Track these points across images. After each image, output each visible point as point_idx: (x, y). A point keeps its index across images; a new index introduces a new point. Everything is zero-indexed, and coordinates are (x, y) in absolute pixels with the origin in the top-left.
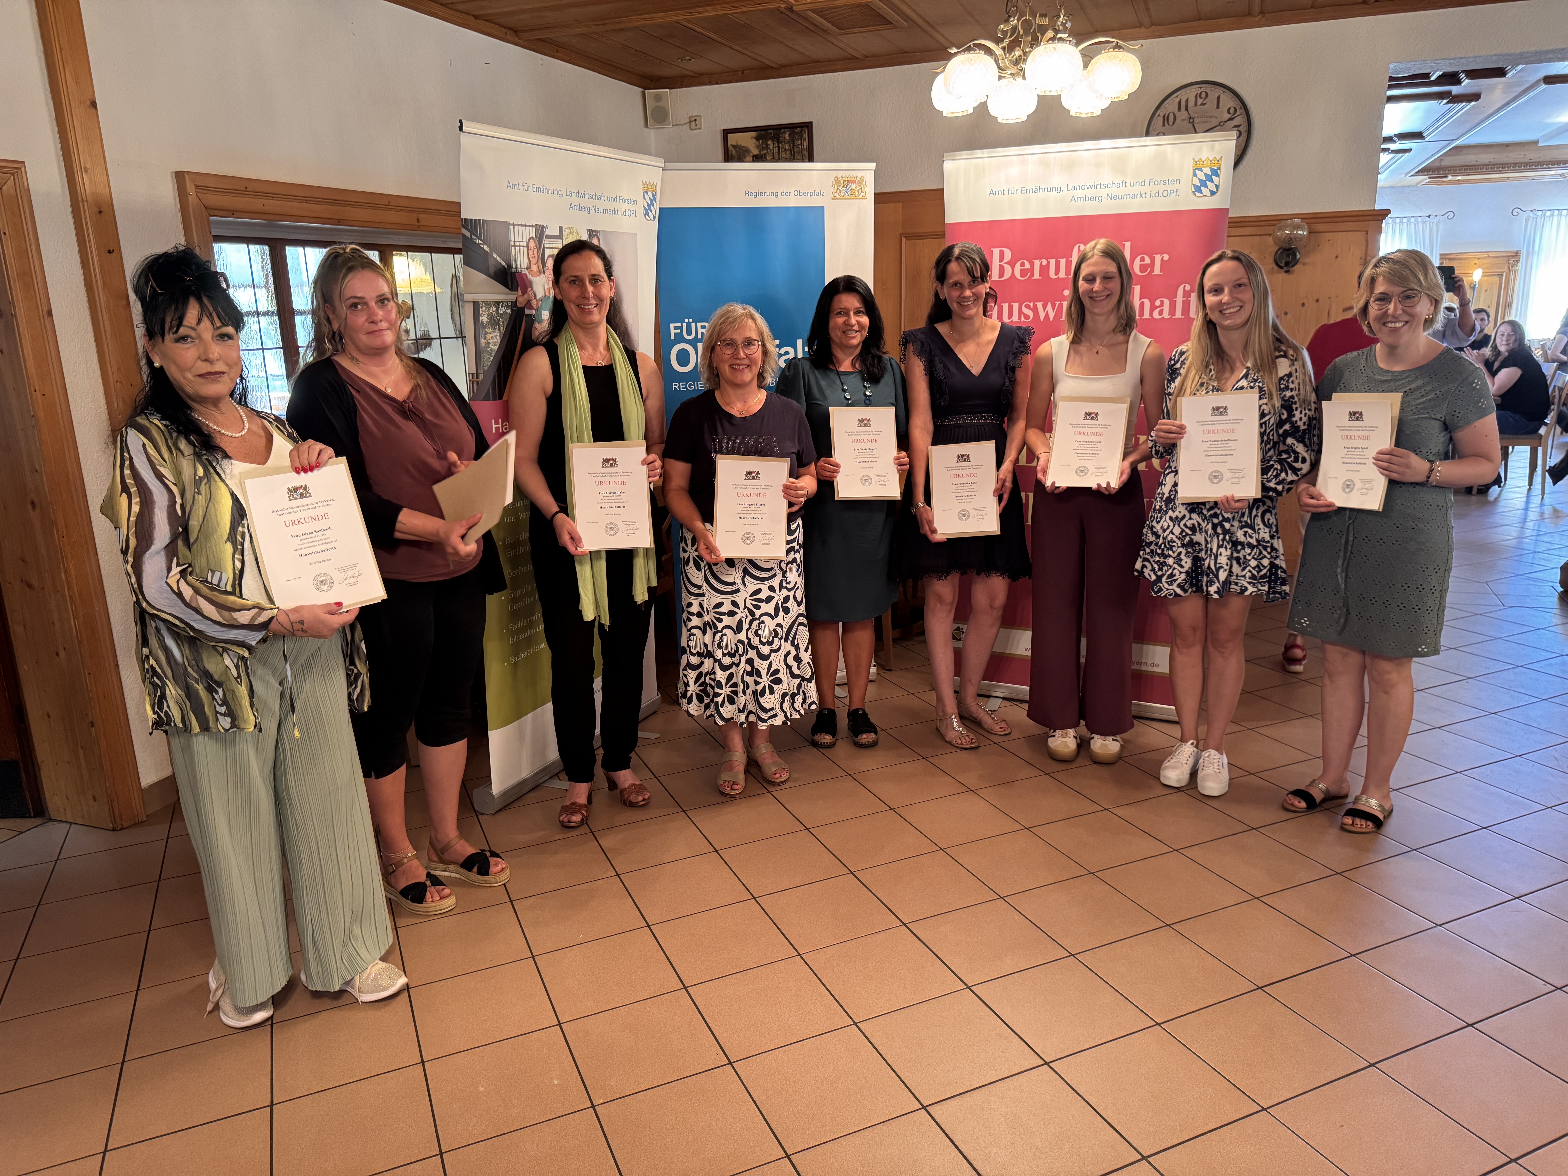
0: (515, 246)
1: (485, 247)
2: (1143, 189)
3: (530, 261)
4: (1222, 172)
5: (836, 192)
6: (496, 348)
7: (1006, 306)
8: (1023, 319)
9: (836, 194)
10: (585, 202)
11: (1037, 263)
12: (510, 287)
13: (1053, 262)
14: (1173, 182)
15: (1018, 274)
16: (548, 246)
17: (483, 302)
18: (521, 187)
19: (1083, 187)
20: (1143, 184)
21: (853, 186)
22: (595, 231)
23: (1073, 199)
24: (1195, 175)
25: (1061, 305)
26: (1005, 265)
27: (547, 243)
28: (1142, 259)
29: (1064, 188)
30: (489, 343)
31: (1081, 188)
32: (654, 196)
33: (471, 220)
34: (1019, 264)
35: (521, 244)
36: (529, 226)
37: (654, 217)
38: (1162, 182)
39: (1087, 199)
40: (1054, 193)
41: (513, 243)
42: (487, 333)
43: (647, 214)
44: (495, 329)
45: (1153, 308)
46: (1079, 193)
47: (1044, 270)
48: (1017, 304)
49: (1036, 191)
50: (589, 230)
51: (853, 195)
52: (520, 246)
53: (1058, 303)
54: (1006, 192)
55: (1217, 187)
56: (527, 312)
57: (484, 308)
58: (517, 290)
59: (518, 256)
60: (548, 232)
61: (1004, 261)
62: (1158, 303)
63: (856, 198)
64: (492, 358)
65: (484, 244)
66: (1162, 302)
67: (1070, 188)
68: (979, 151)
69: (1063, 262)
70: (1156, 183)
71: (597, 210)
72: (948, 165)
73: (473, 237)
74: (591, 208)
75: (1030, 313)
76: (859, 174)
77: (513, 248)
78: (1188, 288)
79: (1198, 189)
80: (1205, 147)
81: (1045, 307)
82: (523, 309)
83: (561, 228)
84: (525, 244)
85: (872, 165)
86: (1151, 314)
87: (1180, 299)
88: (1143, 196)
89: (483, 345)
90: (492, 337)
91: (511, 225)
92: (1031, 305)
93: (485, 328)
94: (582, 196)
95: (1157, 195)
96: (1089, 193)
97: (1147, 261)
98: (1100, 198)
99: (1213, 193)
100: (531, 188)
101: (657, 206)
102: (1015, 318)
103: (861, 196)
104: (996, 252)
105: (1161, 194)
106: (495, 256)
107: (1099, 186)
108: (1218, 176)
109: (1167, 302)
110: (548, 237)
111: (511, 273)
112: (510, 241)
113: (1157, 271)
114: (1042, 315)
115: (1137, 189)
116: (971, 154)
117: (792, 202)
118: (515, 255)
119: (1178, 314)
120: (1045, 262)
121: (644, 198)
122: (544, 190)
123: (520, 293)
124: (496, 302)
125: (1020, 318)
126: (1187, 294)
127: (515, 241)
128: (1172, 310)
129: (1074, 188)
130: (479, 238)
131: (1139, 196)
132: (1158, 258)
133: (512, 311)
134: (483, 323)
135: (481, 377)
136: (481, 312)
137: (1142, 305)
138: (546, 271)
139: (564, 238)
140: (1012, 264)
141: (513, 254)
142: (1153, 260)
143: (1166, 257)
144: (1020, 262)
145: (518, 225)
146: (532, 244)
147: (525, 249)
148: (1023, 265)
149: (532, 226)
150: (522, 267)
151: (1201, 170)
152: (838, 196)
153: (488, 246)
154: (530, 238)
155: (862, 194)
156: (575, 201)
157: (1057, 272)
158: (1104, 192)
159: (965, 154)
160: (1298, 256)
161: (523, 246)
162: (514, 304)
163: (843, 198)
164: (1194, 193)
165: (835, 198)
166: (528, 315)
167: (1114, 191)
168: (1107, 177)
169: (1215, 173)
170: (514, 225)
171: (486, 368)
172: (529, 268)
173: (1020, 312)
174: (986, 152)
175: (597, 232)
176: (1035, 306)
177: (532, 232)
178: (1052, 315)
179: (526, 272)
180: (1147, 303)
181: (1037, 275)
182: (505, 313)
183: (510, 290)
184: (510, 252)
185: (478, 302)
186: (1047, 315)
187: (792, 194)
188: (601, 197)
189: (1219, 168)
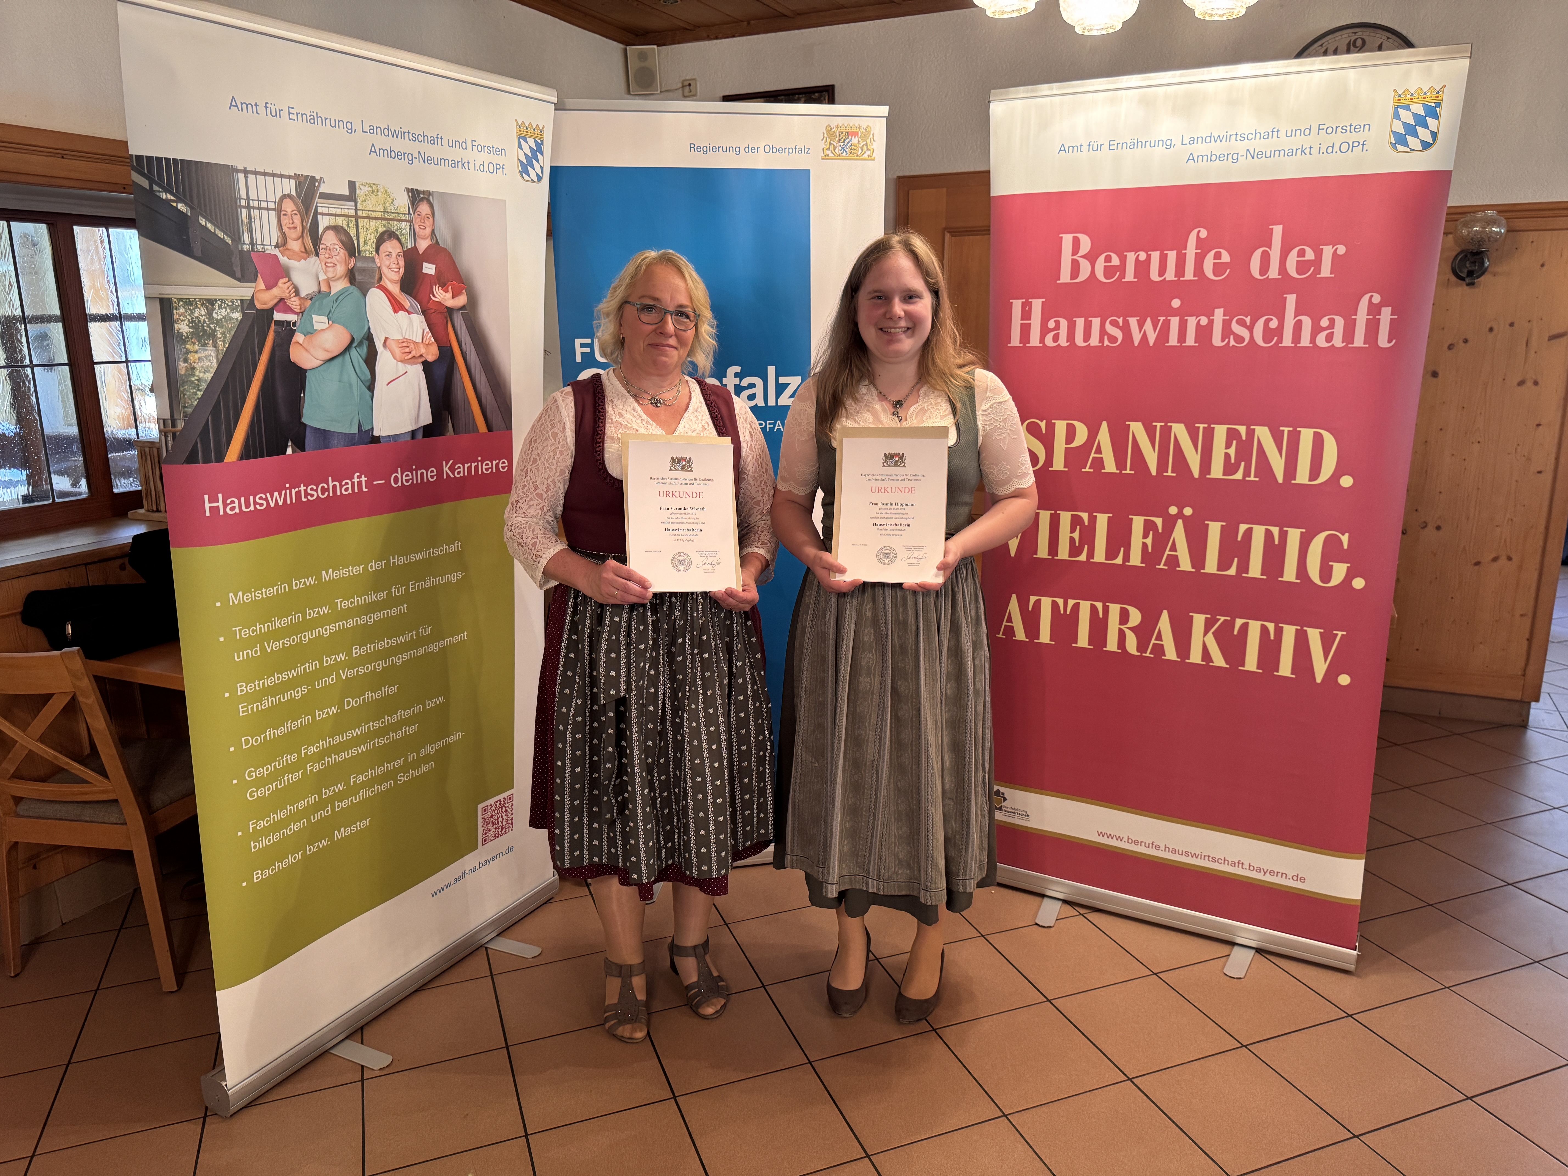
0: (248, 207)
1: (181, 206)
2: (1306, 141)
3: (284, 235)
4: (1444, 112)
5: (828, 149)
6: (209, 376)
7: (1080, 322)
8: (1106, 343)
9: (828, 152)
10: (399, 145)
11: (1131, 257)
12: (238, 275)
13: (1156, 256)
14: (1356, 129)
15: (1100, 275)
16: (325, 210)
17: (180, 300)
18: (261, 109)
19: (1208, 140)
20: (1307, 132)
21: (855, 140)
22: (424, 192)
23: (1191, 158)
24: (1396, 116)
25: (1167, 324)
26: (1080, 260)
27: (323, 207)
28: (1302, 253)
29: (1177, 141)
30: (194, 368)
31: (1204, 140)
32: (539, 146)
33: (149, 158)
34: (1102, 258)
35: (264, 205)
36: (281, 176)
37: (540, 178)
38: (1339, 129)
39: (1214, 158)
40: (1160, 149)
41: (243, 203)
42: (188, 352)
43: (524, 171)
44: (205, 345)
45: (1316, 330)
46: (1201, 149)
47: (1142, 267)
48: (1099, 319)
49: (1134, 145)
50: (408, 190)
51: (853, 154)
52: (260, 208)
53: (1162, 319)
54: (1085, 148)
55: (1434, 135)
56: (278, 316)
57: (182, 310)
58: (255, 280)
59: (256, 226)
60: (323, 189)
61: (1079, 255)
62: (1325, 322)
63: (859, 158)
64: (200, 394)
65: (179, 200)
66: (1332, 323)
67: (1186, 141)
68: (1045, 86)
69: (1172, 255)
70: (1330, 130)
71: (426, 160)
72: (998, 109)
73: (155, 188)
74: (416, 155)
75: (1118, 334)
76: (864, 123)
77: (244, 212)
78: (1377, 298)
79: (1400, 140)
80: (1416, 70)
81: (1141, 325)
82: (270, 312)
83: (352, 185)
84: (272, 205)
85: (884, 110)
86: (1313, 340)
87: (1362, 316)
88: (1307, 151)
89: (182, 372)
90: (199, 359)
91: (238, 171)
92: (1120, 320)
93: (184, 342)
94: (395, 134)
95: (1330, 150)
96: (1217, 148)
97: (1310, 255)
98: (1235, 156)
99: (1426, 146)
100: (285, 113)
101: (546, 162)
102: (1094, 341)
103: (866, 155)
104: (1067, 240)
105: (1336, 148)
106: (202, 221)
107: (1233, 137)
108: (1436, 117)
109: (1340, 322)
110: (324, 196)
111: (242, 252)
112: (235, 199)
113: (1326, 271)
114: (1137, 338)
115: (1297, 141)
116: (1033, 91)
117: (761, 162)
118: (250, 223)
119: (1359, 341)
120: (1143, 256)
121: (520, 146)
122: (314, 119)
123: (261, 285)
124: (209, 300)
125: (1101, 340)
126: (1374, 310)
127: (248, 199)
128: (1349, 334)
129: (1193, 141)
130: (167, 191)
131: (1299, 152)
132: (1328, 251)
133: (244, 314)
134: (180, 335)
135: (180, 425)
136: (176, 317)
137: (1298, 326)
138: (321, 252)
139: (359, 200)
140: (1091, 258)
141: (245, 220)
142: (1319, 254)
143: (1342, 250)
144: (1103, 256)
145: (256, 173)
146: (288, 206)
147: (273, 214)
148: (1108, 259)
149: (289, 177)
150: (267, 242)
151: (1407, 108)
152: (831, 155)
153: (186, 204)
154: (284, 197)
155: (868, 153)
156: (381, 141)
157: (1162, 270)
158: (1241, 147)
159: (1022, 91)
160: (1487, 263)
161: (268, 209)
162: (248, 304)
163: (838, 157)
164: (1394, 146)
165: (826, 157)
166: (279, 323)
167: (1258, 145)
168: (1247, 123)
169: (1432, 112)
170: (246, 172)
171: (189, 410)
172: (282, 244)
173: (1103, 332)
174: (1055, 88)
175: (429, 193)
176: (1126, 324)
177: (290, 188)
178: (1152, 338)
179: (276, 252)
180: (1307, 322)
181: (1130, 276)
182: (227, 318)
183: (239, 280)
184: (236, 217)
185: (170, 300)
186: (1145, 337)
187: (761, 150)
188: (435, 140)
189: (1438, 105)
